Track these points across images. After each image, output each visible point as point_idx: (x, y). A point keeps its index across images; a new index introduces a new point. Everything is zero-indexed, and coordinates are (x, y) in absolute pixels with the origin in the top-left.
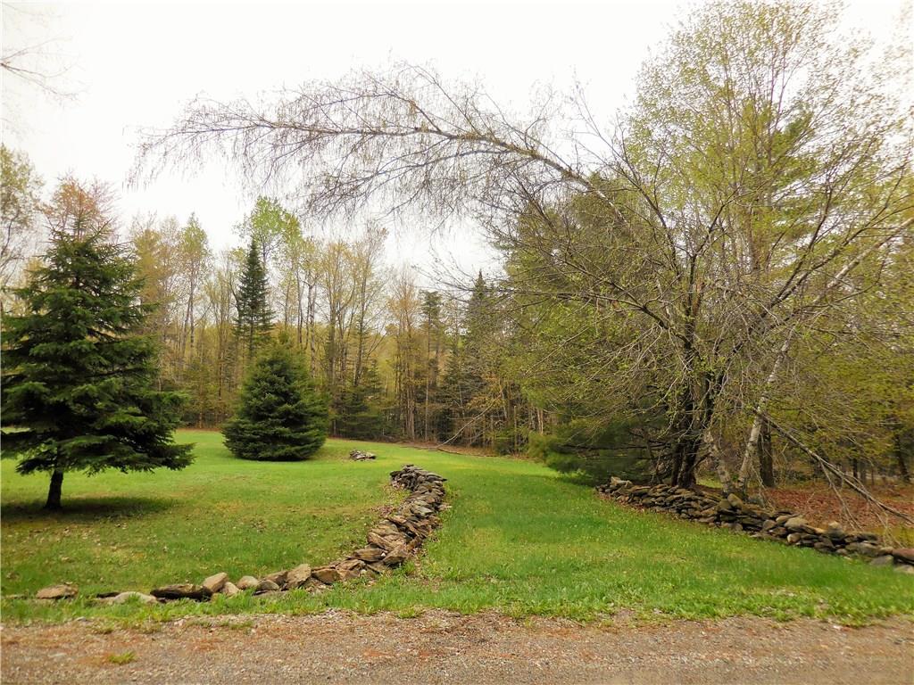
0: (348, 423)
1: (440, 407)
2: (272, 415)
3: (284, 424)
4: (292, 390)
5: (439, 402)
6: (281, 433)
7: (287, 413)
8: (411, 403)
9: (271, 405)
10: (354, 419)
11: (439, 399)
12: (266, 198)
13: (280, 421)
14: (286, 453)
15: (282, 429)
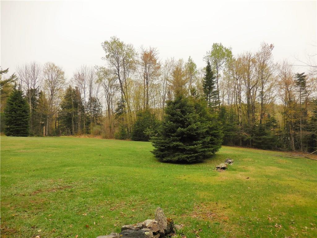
0: (257, 141)
1: (309, 133)
2: (173, 134)
3: (180, 140)
4: (185, 119)
5: (307, 131)
6: (177, 146)
7: (182, 133)
8: (292, 132)
9: (173, 129)
10: (260, 139)
11: (307, 129)
12: (216, 44)
13: (178, 138)
14: (179, 159)
15: (178, 143)
